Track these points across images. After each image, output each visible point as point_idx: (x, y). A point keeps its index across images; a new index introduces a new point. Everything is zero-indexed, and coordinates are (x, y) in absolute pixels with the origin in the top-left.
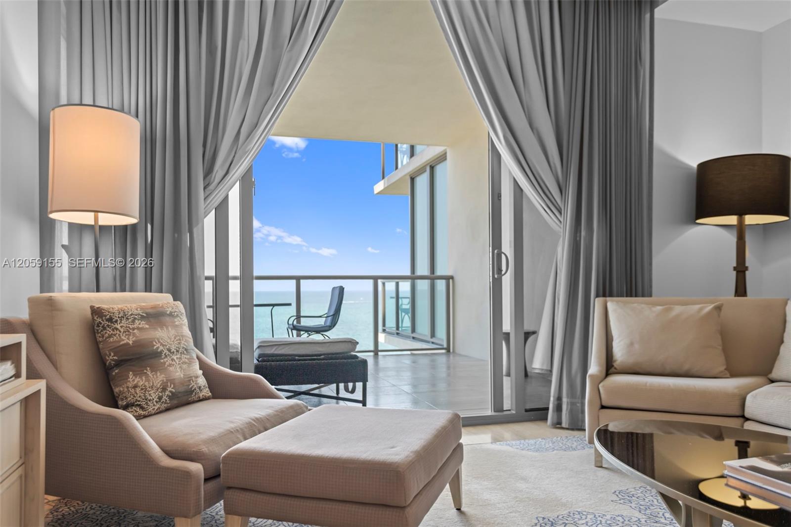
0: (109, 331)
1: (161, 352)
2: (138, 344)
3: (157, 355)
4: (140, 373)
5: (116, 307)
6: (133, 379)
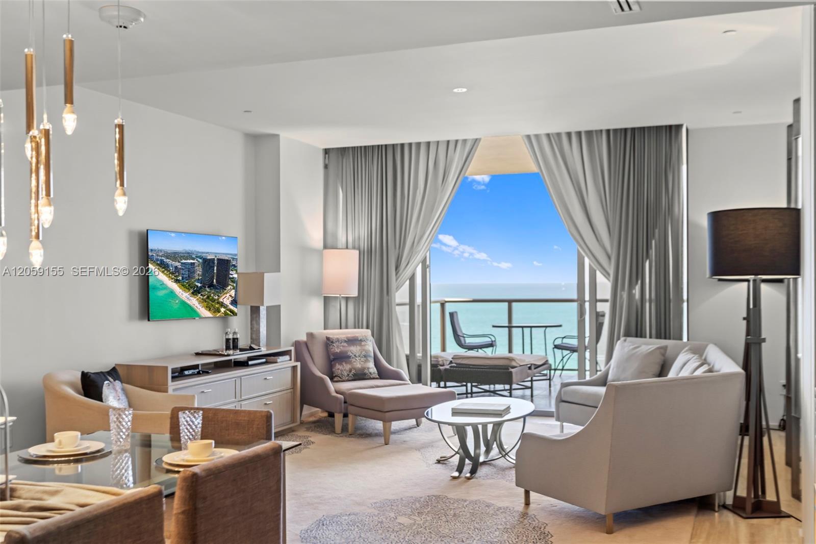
0: (331, 347)
1: (351, 356)
2: (341, 352)
3: (349, 357)
4: (341, 364)
5: (336, 337)
6: (338, 366)
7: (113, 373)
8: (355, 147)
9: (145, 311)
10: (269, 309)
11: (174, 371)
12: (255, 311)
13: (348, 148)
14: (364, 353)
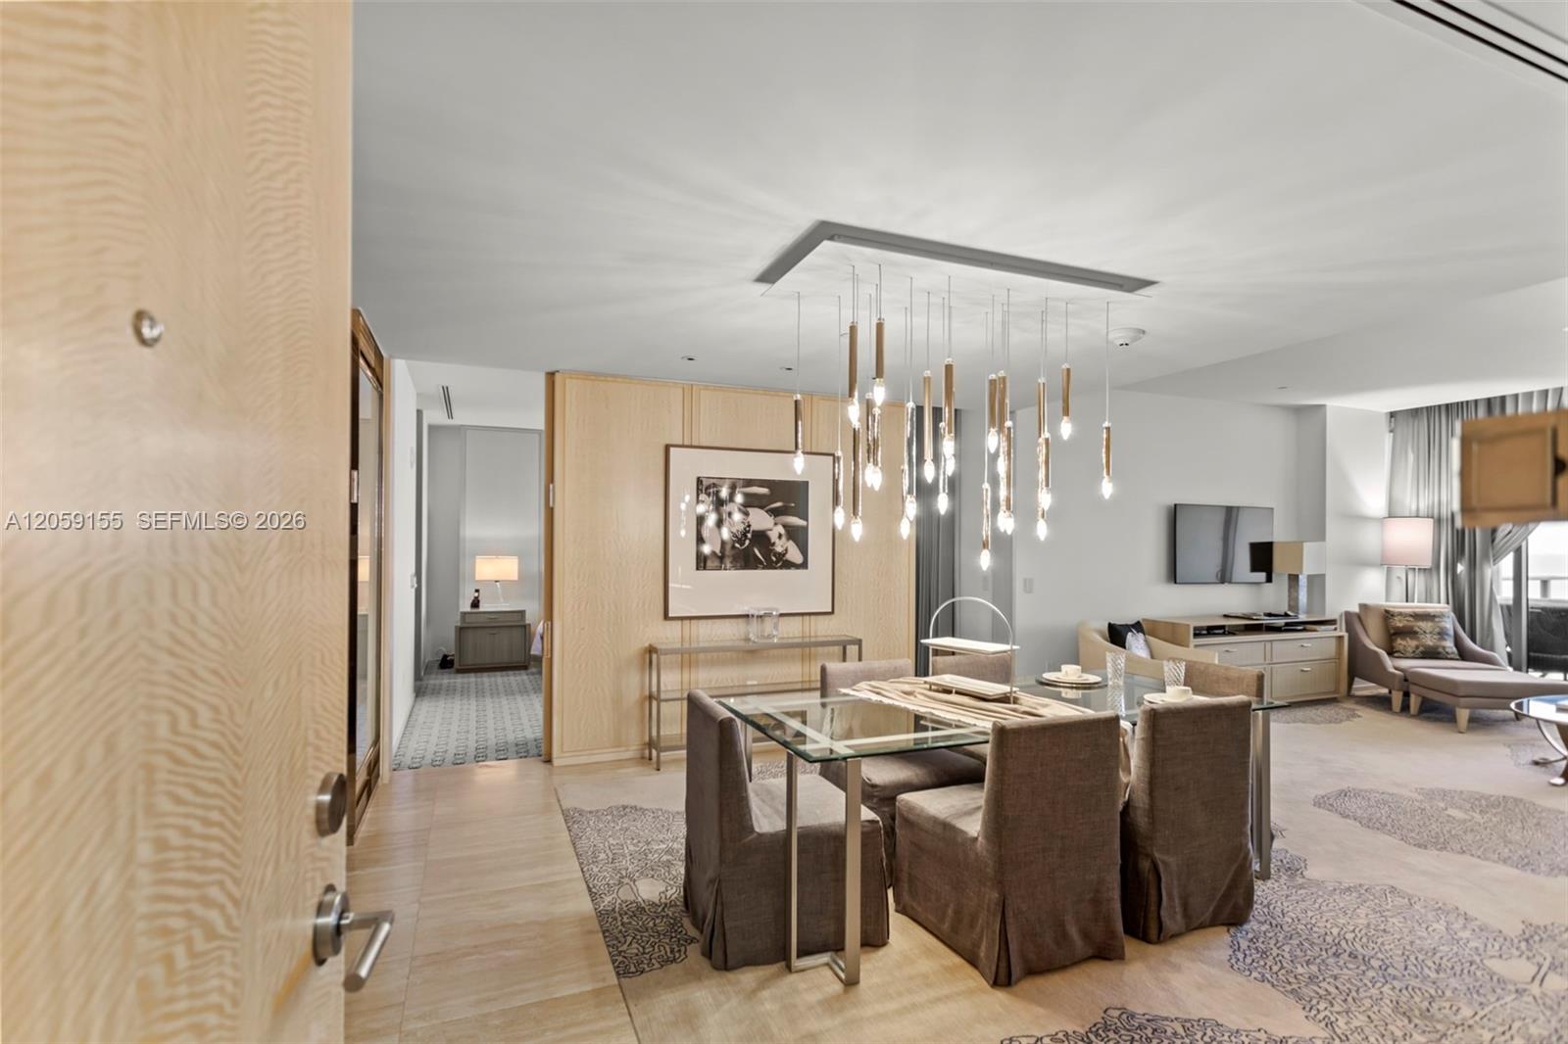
0: (1392, 620)
1: (1418, 632)
2: (1405, 627)
3: (1416, 633)
4: (1404, 639)
5: (1399, 610)
7: (1138, 627)
8: (1431, 407)
9: (1173, 576)
10: (1310, 578)
11: (1195, 629)
12: (1294, 579)
13: (1422, 408)
14: (1437, 630)
